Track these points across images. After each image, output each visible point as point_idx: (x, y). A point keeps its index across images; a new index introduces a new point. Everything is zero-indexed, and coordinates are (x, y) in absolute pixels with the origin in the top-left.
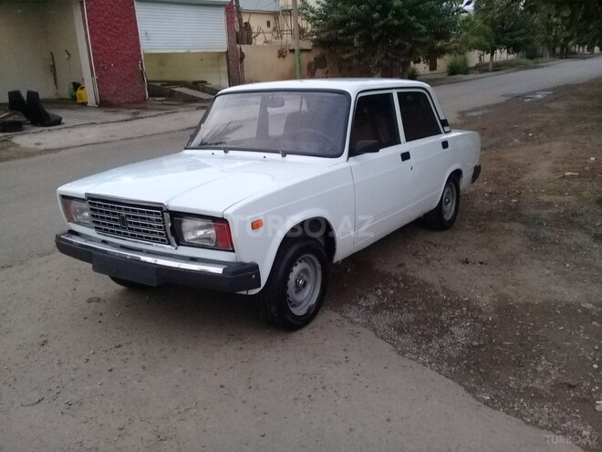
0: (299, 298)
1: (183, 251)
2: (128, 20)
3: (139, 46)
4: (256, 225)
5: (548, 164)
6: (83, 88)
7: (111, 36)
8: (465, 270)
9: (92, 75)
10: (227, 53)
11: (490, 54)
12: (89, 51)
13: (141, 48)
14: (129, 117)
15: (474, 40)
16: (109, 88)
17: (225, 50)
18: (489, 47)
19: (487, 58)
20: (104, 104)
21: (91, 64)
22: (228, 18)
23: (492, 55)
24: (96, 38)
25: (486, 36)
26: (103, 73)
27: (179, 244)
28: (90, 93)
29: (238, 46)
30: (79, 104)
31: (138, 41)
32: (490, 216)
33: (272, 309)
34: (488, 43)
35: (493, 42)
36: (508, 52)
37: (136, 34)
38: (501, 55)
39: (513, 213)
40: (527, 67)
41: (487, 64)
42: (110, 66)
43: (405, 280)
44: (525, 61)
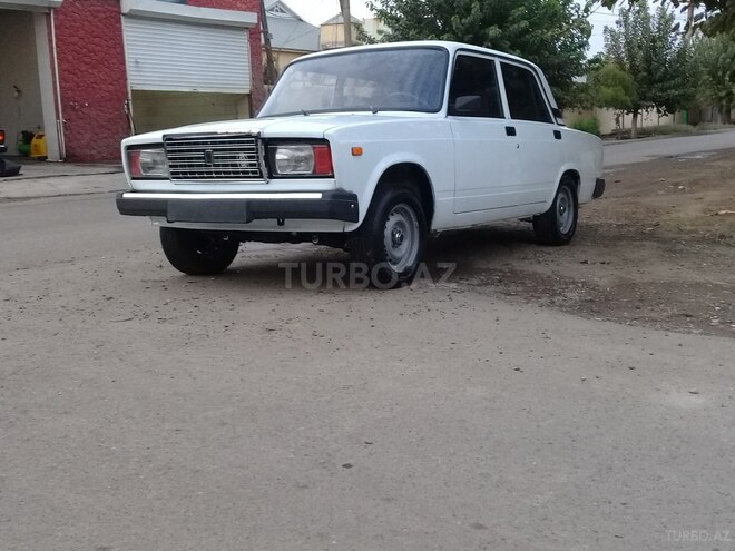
0: (397, 253)
1: (276, 184)
2: (111, 43)
3: (126, 79)
4: (357, 152)
5: (700, 206)
6: (41, 137)
7: (86, 64)
8: (583, 266)
9: (58, 118)
10: (249, 95)
11: (631, 115)
12: (55, 83)
13: (129, 82)
14: (112, 170)
15: (608, 92)
16: (79, 136)
17: (247, 91)
18: (630, 104)
19: (628, 119)
20: (72, 157)
21: (56, 101)
22: (252, 47)
23: (635, 116)
24: (66, 66)
25: (626, 89)
26: (73, 114)
27: (271, 177)
28: (52, 139)
29: (266, 86)
30: (34, 159)
31: (124, 72)
33: (368, 254)
34: (628, 98)
35: (635, 97)
36: (659, 112)
37: (123, 62)
38: (650, 118)
40: (687, 133)
41: (629, 131)
42: (83, 106)
43: (512, 271)
44: (684, 126)
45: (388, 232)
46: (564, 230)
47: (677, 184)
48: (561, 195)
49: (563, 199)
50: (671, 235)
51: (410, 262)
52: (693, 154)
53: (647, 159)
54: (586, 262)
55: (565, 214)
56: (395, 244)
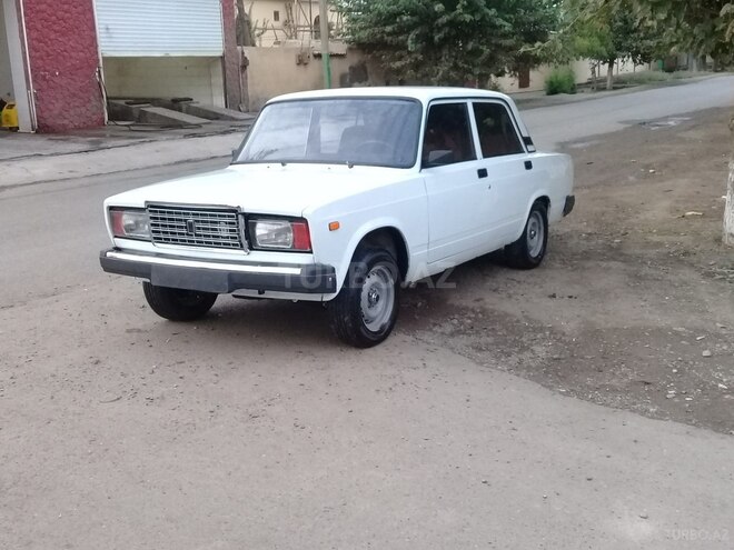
0: (372, 313)
1: (256, 256)
2: (80, 9)
3: (97, 46)
4: (334, 227)
5: (666, 203)
6: (12, 106)
7: (56, 32)
8: (552, 303)
9: (28, 88)
10: (222, 58)
11: (607, 65)
12: (23, 53)
13: (100, 49)
14: (86, 147)
15: (583, 43)
16: (51, 107)
17: (220, 54)
18: (605, 54)
19: (604, 69)
20: (43, 129)
21: (26, 71)
22: (224, 8)
23: (611, 66)
24: (35, 35)
25: (601, 39)
26: (44, 84)
27: (251, 249)
28: (23, 110)
29: (239, 48)
30: (5, 129)
31: (94, 39)
32: (587, 256)
33: (346, 319)
34: (603, 49)
35: (611, 46)
36: (634, 61)
37: (93, 28)
38: (626, 66)
39: (615, 253)
40: (662, 83)
41: (604, 80)
42: (53, 75)
43: (483, 311)
44: (661, 74)
45: (364, 294)
46: (534, 253)
47: (647, 167)
48: (532, 220)
49: (534, 224)
50: (638, 251)
51: (386, 319)
52: (666, 118)
53: (622, 127)
54: (554, 296)
55: (536, 238)
56: (371, 303)
